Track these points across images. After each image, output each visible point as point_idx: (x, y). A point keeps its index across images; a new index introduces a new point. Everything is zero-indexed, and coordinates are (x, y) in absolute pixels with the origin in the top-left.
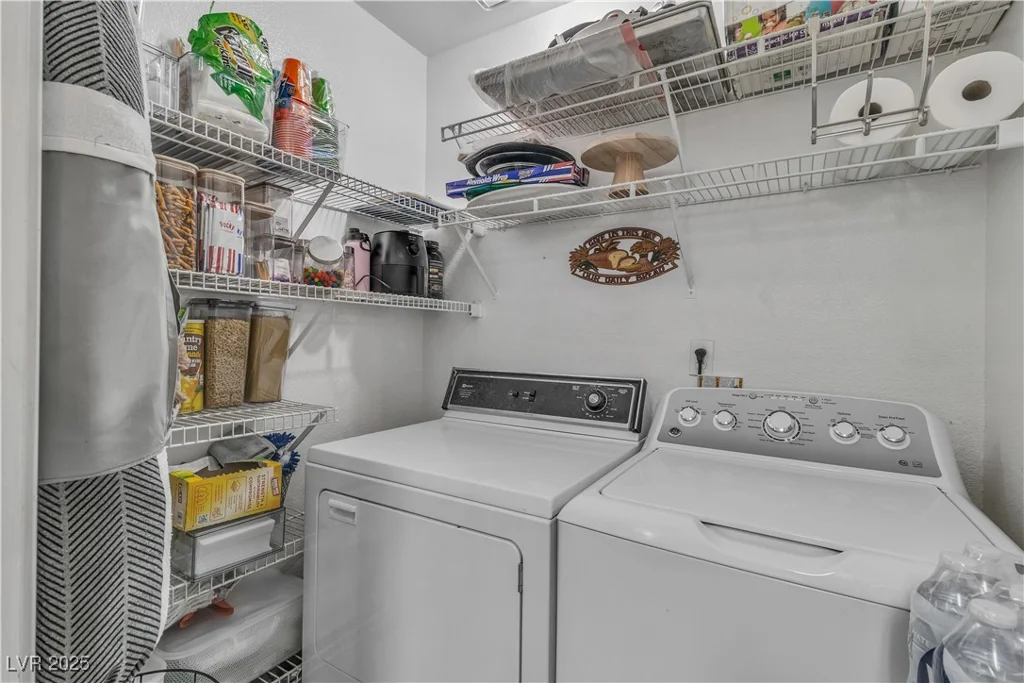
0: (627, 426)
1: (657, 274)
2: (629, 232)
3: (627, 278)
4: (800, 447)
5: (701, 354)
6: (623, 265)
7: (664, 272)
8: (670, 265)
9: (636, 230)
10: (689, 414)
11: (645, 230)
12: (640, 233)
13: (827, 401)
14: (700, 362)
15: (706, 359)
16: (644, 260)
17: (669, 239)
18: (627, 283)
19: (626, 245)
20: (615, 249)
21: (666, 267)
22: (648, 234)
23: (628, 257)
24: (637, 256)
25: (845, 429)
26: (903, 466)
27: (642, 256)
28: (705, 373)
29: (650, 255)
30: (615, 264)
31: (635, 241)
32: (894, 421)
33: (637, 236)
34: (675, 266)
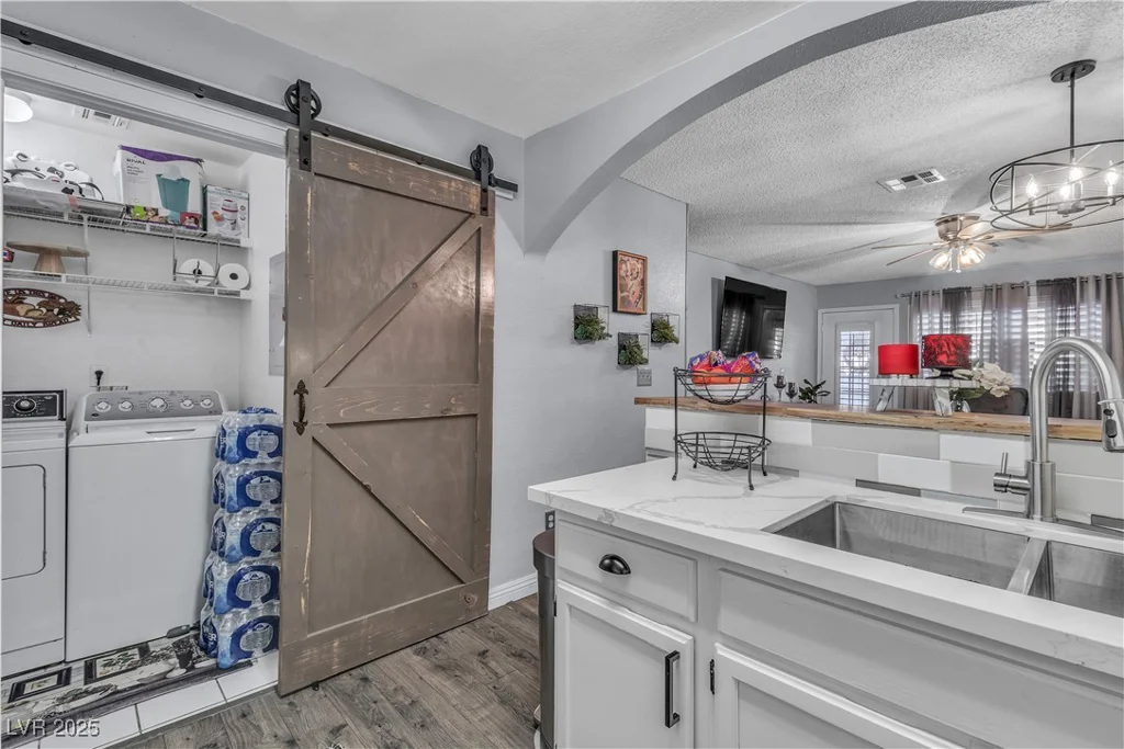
0: (57, 417)
1: (61, 323)
2: (36, 293)
3: (34, 324)
4: (170, 412)
5: (99, 374)
6: (30, 314)
7: (68, 322)
8: (73, 319)
9: (43, 292)
10: (103, 405)
11: (50, 294)
12: (47, 295)
13: (179, 392)
14: (99, 379)
15: (103, 376)
16: (50, 313)
17: (72, 303)
18: (34, 327)
19: (34, 301)
20: (22, 303)
21: (70, 320)
22: (53, 297)
23: (35, 309)
24: (44, 310)
25: (188, 402)
26: (211, 413)
27: (48, 311)
28: (101, 385)
29: (56, 311)
30: (22, 313)
31: (42, 299)
32: (207, 397)
33: (44, 296)
34: (78, 320)
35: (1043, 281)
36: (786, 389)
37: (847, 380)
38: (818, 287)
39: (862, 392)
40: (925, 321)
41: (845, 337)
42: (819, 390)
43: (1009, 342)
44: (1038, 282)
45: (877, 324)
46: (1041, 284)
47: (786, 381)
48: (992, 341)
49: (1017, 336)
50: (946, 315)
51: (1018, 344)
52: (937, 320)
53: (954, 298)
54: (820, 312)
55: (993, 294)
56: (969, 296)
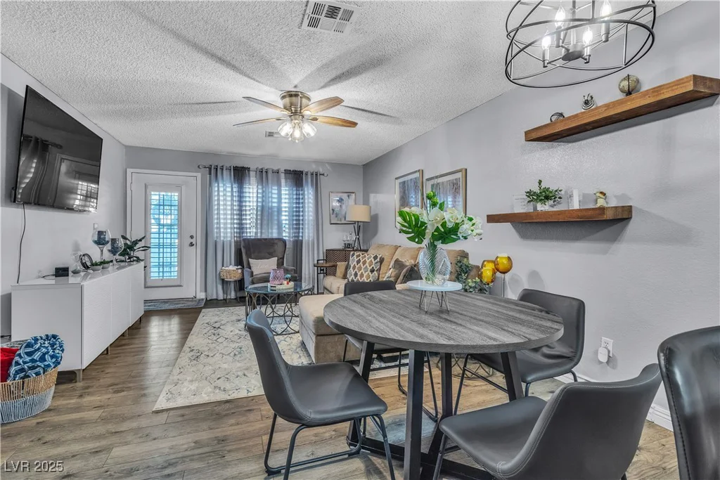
35: (288, 170)
36: (109, 246)
37: (157, 236)
38: (126, 147)
39: (171, 246)
40: (221, 189)
41: (155, 197)
42: (138, 246)
43: (272, 208)
44: (285, 170)
45: (183, 188)
46: (287, 172)
47: (109, 236)
48: (263, 207)
49: (275, 205)
50: (235, 185)
51: (276, 209)
52: (229, 189)
53: (240, 174)
54: (129, 171)
55: (263, 175)
56: (249, 174)
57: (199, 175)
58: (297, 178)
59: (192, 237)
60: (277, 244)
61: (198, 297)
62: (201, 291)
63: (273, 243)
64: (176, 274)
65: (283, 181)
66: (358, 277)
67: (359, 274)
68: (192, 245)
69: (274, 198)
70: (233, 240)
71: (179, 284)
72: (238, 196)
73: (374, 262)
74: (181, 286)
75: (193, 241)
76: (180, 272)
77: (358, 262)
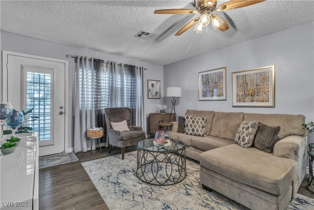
39: (44, 115)
40: (85, 74)
41: (30, 76)
43: (117, 88)
45: (55, 71)
46: (126, 66)
48: (112, 87)
49: (119, 86)
50: (95, 72)
51: (119, 89)
52: (90, 74)
53: (97, 64)
54: (5, 53)
55: (112, 66)
56: (103, 65)
57: (67, 62)
58: (131, 69)
59: (61, 108)
60: (125, 111)
61: (66, 152)
62: (69, 147)
63: (123, 111)
64: (49, 136)
65: (124, 71)
66: (195, 131)
67: (195, 129)
68: (61, 113)
69: (119, 82)
70: (94, 109)
71: (52, 143)
72: (96, 79)
73: (203, 122)
74: (53, 145)
75: (63, 111)
76: (52, 134)
77: (193, 122)
